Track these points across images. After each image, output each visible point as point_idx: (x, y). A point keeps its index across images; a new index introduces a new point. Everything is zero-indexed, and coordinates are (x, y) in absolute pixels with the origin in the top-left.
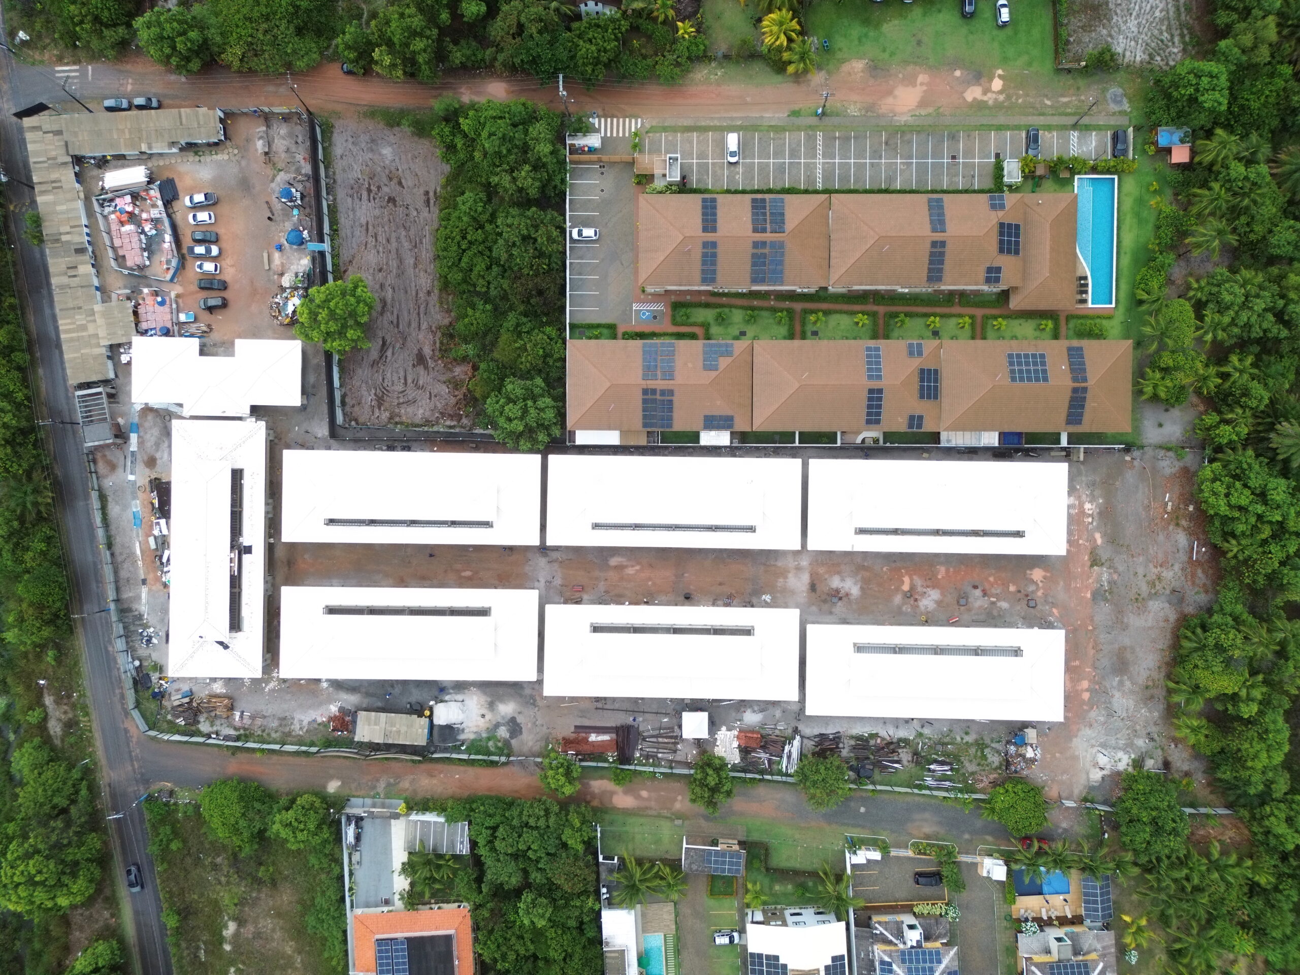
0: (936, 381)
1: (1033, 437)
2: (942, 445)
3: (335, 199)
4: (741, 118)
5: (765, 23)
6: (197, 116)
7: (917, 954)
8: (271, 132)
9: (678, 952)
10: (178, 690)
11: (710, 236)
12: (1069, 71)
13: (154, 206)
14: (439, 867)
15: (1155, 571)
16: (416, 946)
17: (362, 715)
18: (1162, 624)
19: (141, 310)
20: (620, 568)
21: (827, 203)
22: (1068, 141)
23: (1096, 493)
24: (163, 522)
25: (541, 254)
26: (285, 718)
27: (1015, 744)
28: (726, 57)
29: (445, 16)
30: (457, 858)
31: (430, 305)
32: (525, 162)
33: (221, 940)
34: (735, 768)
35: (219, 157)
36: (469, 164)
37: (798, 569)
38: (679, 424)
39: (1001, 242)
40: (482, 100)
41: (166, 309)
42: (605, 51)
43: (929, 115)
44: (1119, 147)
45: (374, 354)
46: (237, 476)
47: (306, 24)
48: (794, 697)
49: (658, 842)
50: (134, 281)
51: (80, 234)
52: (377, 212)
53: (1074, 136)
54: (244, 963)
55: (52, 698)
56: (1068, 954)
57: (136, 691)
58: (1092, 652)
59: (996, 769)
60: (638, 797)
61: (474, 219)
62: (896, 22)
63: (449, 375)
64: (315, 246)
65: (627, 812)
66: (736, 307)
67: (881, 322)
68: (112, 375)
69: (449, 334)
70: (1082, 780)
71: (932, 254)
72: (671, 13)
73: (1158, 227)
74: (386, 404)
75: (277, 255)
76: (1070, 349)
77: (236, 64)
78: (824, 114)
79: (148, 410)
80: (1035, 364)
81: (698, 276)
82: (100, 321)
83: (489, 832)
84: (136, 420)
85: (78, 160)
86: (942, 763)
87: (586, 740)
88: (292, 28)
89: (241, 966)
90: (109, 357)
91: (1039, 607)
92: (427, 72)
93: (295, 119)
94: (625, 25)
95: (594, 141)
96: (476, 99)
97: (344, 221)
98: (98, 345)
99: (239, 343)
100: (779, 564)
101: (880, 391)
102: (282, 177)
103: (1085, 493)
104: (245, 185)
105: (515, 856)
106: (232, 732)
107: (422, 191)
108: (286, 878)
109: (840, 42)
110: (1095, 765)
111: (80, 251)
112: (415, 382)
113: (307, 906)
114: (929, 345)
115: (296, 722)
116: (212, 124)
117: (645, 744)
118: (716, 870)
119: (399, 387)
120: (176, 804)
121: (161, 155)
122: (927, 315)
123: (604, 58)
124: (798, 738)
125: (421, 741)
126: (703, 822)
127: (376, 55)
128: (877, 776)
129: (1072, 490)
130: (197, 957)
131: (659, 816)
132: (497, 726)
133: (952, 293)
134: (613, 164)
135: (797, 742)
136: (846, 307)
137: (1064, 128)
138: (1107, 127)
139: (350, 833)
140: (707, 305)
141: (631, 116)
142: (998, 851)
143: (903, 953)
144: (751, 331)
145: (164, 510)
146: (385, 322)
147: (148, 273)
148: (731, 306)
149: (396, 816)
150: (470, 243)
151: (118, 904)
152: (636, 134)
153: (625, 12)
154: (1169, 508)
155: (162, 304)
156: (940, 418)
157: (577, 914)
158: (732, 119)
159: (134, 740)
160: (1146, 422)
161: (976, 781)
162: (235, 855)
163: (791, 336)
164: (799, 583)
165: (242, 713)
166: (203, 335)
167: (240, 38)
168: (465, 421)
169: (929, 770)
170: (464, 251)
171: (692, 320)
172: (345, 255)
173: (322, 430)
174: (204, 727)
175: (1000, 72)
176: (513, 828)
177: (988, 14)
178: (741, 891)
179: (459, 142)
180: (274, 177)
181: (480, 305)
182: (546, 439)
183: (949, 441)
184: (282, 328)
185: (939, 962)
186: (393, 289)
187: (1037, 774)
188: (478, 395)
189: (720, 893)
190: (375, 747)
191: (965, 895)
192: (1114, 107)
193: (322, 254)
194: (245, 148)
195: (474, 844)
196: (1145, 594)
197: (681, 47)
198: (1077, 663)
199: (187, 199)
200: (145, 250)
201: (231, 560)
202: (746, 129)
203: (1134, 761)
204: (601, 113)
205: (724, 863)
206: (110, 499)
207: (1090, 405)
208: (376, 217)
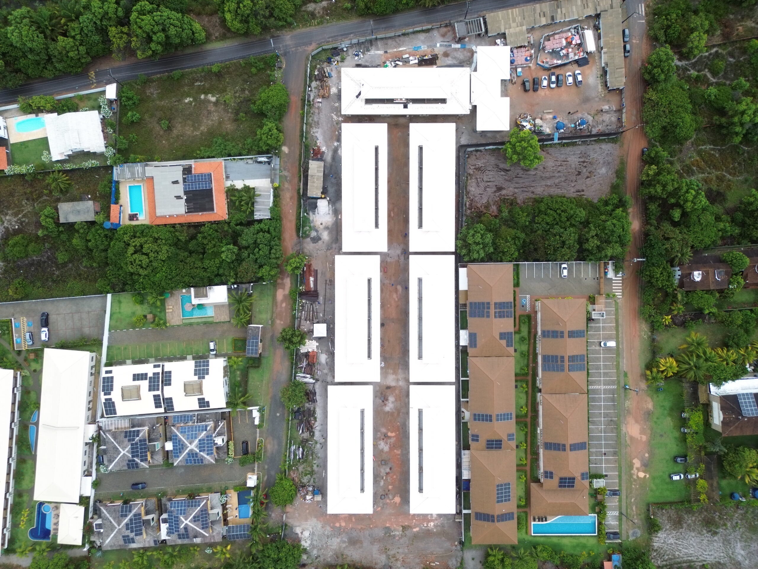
0: (496, 448)
1: (467, 497)
2: (462, 451)
3: (579, 145)
4: (623, 348)
5: (671, 359)
6: (621, 77)
7: (211, 443)
8: (612, 112)
9: (205, 323)
10: (332, 70)
11: (566, 335)
12: (648, 510)
13: (575, 55)
14: (248, 204)
15: (400, 558)
16: (209, 193)
17: (322, 164)
18: (374, 562)
19: (523, 49)
20: (396, 291)
21: (583, 392)
22: (614, 510)
23: (439, 528)
24: (417, 61)
25: (555, 250)
26: (318, 124)
27: (314, 490)
28: (653, 340)
29: (673, 201)
30: (252, 213)
31: (528, 194)
32: (601, 242)
33: (206, 93)
34: (298, 350)
35: (600, 87)
36: (598, 213)
37: (398, 380)
38: (470, 320)
39: (565, 479)
40: (630, 218)
41: (524, 62)
42: (657, 281)
43: (626, 441)
44: (611, 535)
45: (502, 166)
46: (443, 101)
47: (667, 131)
48: (337, 380)
49: (260, 312)
50: (537, 45)
51: (561, 18)
52: (573, 166)
53: (616, 513)
54: (195, 105)
55: (326, 5)
56: (212, 518)
57: (332, 49)
58: (359, 527)
59: (300, 480)
60: (282, 302)
61: (572, 216)
62: (672, 424)
63: (492, 203)
64: (556, 136)
65: (274, 297)
66: (529, 347)
67: (523, 420)
68: (489, 35)
69: (512, 203)
70: (296, 523)
71: (559, 445)
72: (675, 312)
73: (572, 556)
74: (476, 172)
75: (551, 116)
76: (513, 513)
77: (647, 96)
78: (626, 389)
79: (473, 53)
80: (505, 496)
81: (546, 329)
82: (518, 29)
83: (267, 229)
84: (467, 47)
85: (598, 16)
86: (303, 454)
87: (310, 275)
88: (665, 124)
89: (193, 104)
90: (498, 34)
91: (381, 501)
92: (644, 192)
93: (619, 125)
94: (670, 290)
95: (611, 274)
96: (631, 215)
97: (569, 149)
98: (505, 29)
99: (507, 99)
100: (400, 371)
101: (491, 420)
102: (590, 118)
103: (438, 522)
104: (586, 100)
105: (255, 242)
106: (312, 98)
107: (584, 188)
108: (239, 126)
109: (661, 396)
110: (303, 530)
111: (553, 18)
112: (488, 187)
113: (225, 137)
114: (513, 444)
115: (317, 130)
116: (617, 84)
117: (309, 305)
118: (249, 342)
119: (485, 179)
120: (275, 70)
121: (601, 58)
122: (526, 442)
123: (654, 281)
124: (314, 381)
125: (310, 194)
126: (270, 334)
127: (654, 167)
128: (296, 421)
129: (440, 516)
130: (197, 81)
131: (273, 313)
132: (317, 231)
133: (538, 454)
134: (599, 284)
135: (312, 381)
136: (530, 402)
137: (620, 508)
138: (621, 529)
139: (263, 159)
140: (529, 332)
141: (623, 292)
142: (260, 482)
143: (211, 436)
144: (518, 354)
145: (424, 62)
146: (518, 171)
147: (541, 51)
148: (529, 344)
149: (272, 182)
150: (560, 215)
151: (222, 40)
152: (614, 295)
153: (676, 290)
154: (432, 564)
155: (526, 60)
156: (477, 450)
157: (226, 274)
158: (623, 343)
159: (306, 48)
160: (474, 552)
161: (294, 471)
162: (249, 100)
163: (516, 375)
164: (391, 381)
165: (321, 103)
166: (511, 81)
167: (660, 99)
168: (469, 211)
169: (299, 448)
170: (556, 211)
171: (522, 325)
172: (551, 150)
173: (464, 142)
174: (314, 84)
175: (648, 476)
176: (270, 241)
177: (676, 469)
178: (236, 354)
179: (609, 208)
180: (590, 115)
181: (529, 219)
182: (462, 254)
183: (464, 454)
184: (514, 119)
185: (208, 454)
186: (535, 175)
187: (298, 501)
188: (483, 218)
189: (235, 344)
190: (306, 170)
191: (237, 466)
192: (631, 532)
193: (552, 139)
194: (604, 100)
195: (260, 221)
196: (389, 553)
197: (659, 318)
198: (354, 520)
199: (579, 72)
200: (553, 50)
201: (401, 99)
202: (617, 350)
203: (306, 549)
204: (624, 277)
205: (252, 346)
206: (427, 34)
207: (486, 524)
208: (570, 166)
